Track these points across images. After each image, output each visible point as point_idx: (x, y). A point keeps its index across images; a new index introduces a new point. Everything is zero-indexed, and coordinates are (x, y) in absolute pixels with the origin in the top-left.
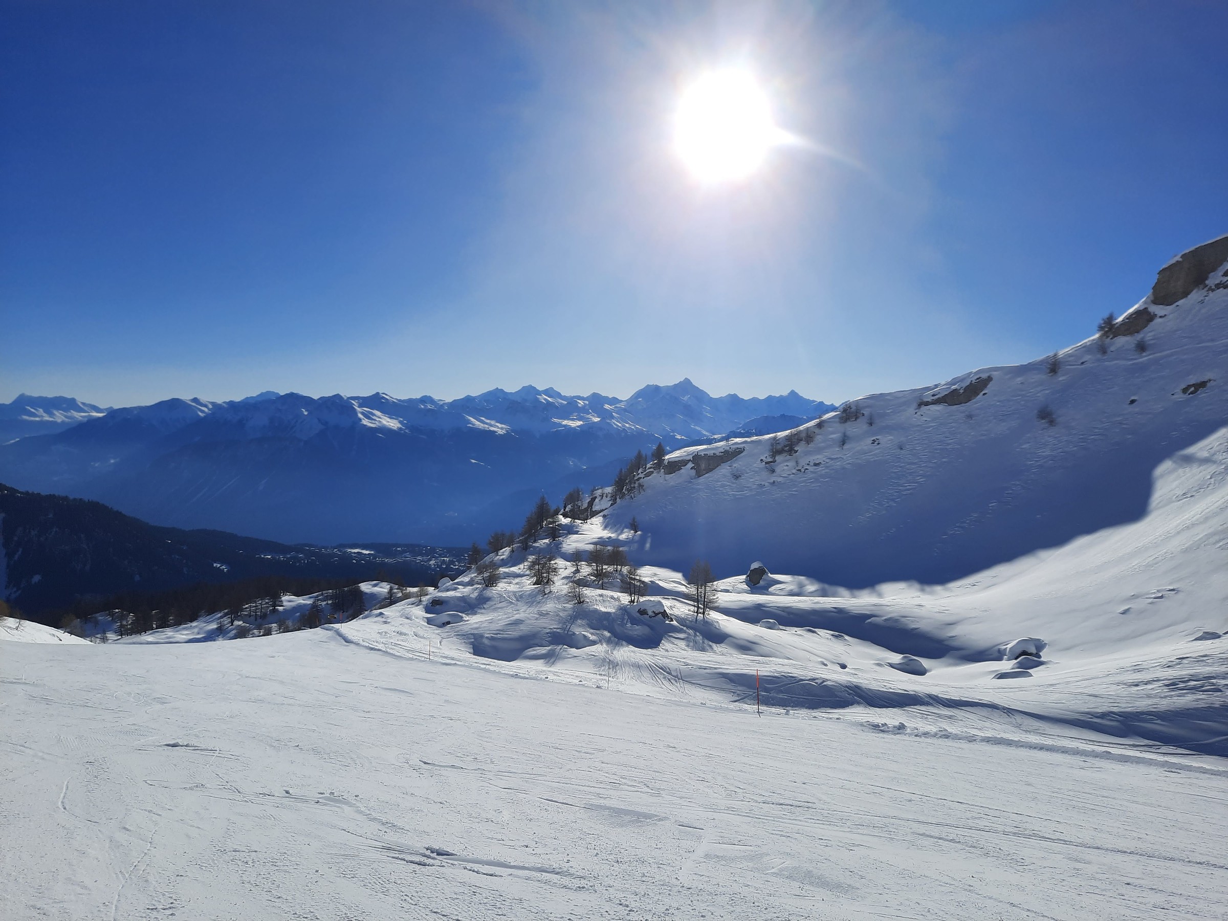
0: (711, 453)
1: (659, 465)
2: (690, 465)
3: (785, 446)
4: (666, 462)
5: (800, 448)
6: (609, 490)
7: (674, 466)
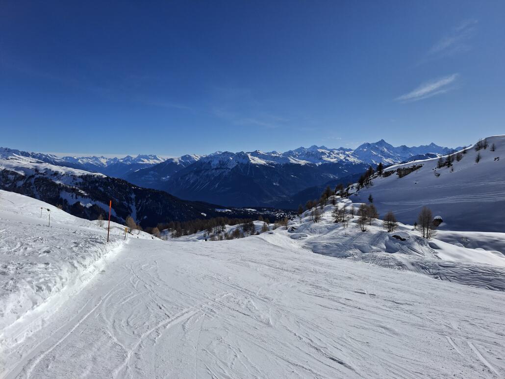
0: (406, 167)
1: (380, 174)
2: (396, 173)
3: (446, 163)
4: (384, 172)
5: (454, 163)
6: (356, 184)
7: (387, 174)
